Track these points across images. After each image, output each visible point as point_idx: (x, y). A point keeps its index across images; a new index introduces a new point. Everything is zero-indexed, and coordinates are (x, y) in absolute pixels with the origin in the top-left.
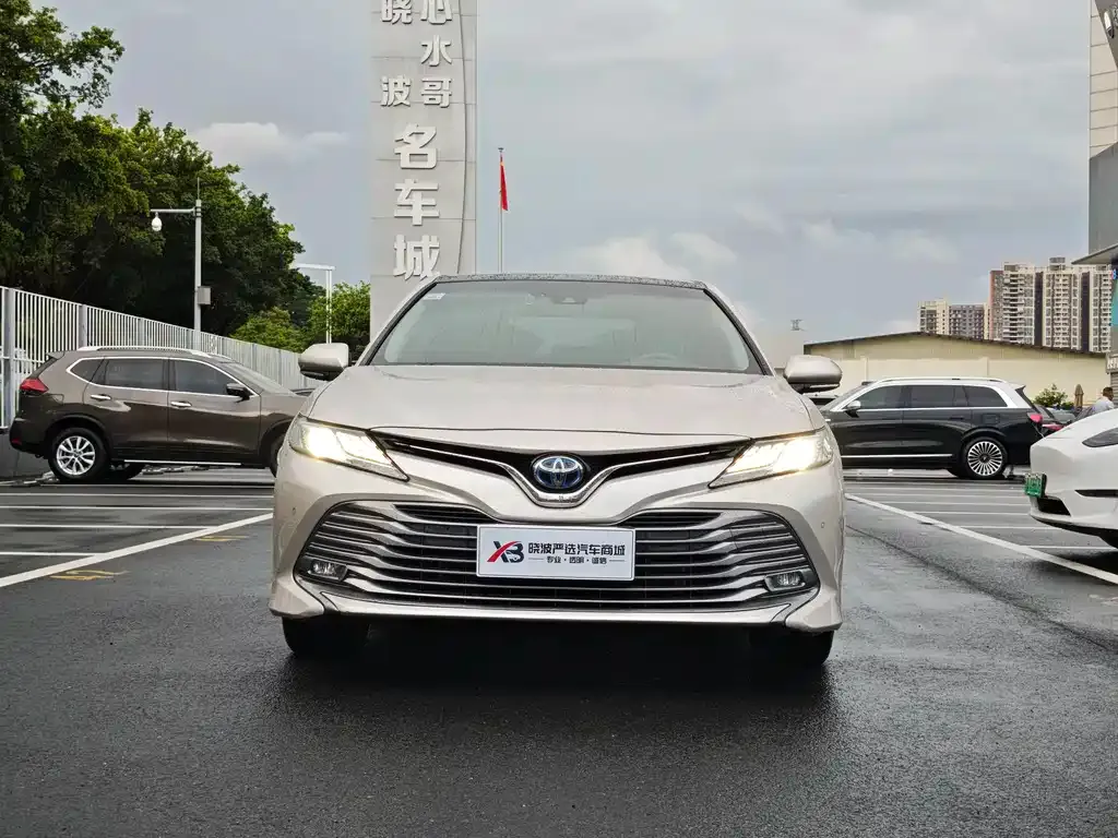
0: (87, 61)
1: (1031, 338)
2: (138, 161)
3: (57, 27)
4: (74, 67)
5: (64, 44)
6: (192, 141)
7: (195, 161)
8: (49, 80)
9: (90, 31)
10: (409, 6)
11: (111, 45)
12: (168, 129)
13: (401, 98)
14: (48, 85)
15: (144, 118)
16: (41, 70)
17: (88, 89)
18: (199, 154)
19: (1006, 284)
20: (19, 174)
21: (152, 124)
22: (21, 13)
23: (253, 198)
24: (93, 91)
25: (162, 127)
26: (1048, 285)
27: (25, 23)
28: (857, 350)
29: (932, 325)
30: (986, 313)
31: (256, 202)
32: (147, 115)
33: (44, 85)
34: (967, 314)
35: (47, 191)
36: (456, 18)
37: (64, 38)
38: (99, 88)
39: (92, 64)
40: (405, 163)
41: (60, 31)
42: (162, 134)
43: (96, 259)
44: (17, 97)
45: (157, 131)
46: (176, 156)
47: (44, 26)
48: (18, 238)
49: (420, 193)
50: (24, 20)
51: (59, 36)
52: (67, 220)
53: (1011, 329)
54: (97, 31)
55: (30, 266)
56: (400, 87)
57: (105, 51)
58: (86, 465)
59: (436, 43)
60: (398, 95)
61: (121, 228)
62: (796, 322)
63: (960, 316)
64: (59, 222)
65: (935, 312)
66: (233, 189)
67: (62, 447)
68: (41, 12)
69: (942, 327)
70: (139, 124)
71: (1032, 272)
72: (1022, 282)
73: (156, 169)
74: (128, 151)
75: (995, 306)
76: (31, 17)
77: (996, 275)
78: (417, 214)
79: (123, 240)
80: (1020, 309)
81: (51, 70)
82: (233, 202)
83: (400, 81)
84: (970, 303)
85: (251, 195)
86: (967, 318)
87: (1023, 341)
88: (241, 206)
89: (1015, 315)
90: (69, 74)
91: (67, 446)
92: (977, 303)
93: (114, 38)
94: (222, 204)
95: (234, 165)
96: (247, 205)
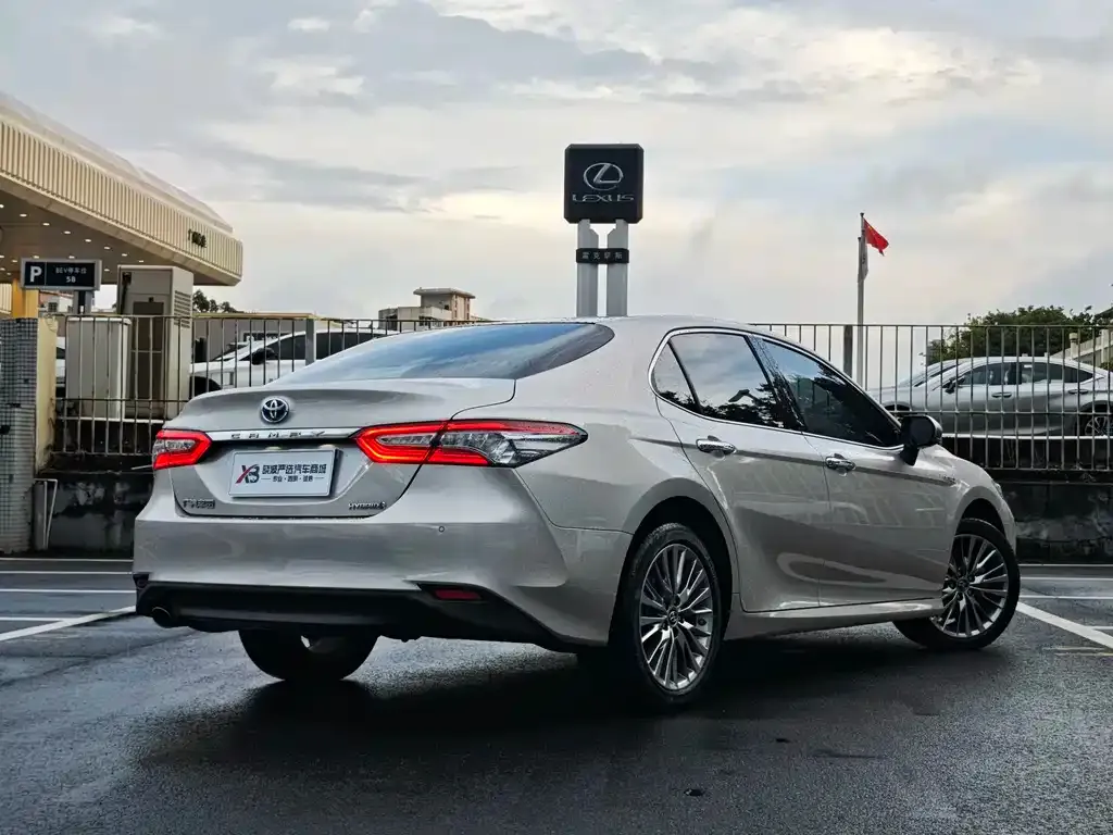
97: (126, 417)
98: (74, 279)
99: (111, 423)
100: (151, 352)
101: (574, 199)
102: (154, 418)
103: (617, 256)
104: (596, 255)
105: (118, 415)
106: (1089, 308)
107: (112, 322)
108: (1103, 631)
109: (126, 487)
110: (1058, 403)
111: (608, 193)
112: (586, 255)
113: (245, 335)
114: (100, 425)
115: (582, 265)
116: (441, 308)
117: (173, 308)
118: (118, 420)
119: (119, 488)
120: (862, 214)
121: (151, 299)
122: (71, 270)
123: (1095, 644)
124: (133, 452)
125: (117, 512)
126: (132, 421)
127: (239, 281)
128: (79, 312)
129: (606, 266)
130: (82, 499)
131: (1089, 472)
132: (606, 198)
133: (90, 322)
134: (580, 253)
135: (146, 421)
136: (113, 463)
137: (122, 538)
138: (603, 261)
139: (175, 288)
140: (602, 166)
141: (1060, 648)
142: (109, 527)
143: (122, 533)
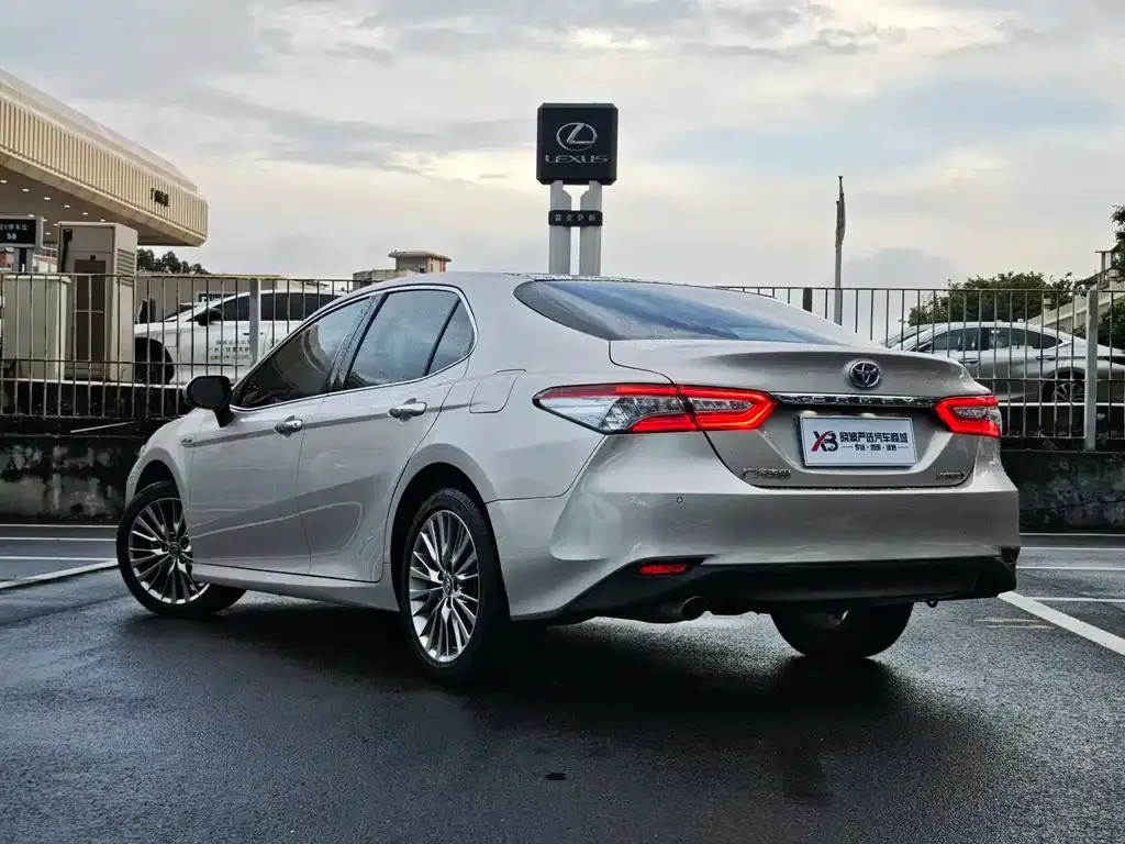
97: (66, 379)
98: (14, 236)
99: (49, 384)
100: (90, 311)
101: (547, 160)
102: (93, 380)
103: (590, 219)
104: (569, 218)
105: (57, 375)
106: (1069, 274)
107: (51, 281)
108: (1044, 603)
109: (65, 450)
110: (1021, 369)
111: (581, 153)
112: (558, 218)
113: (201, 296)
114: (38, 386)
115: (554, 228)
116: (417, 271)
117: (116, 266)
118: (56, 381)
119: (57, 452)
120: (841, 178)
121: (93, 257)
122: (11, 227)
123: (1032, 616)
124: (71, 414)
125: (56, 477)
126: (71, 382)
127: (203, 241)
128: (20, 270)
129: (578, 229)
130: (19, 463)
131: (1052, 440)
132: (580, 159)
133: (27, 280)
134: (552, 214)
135: (86, 383)
136: (51, 426)
137: (60, 503)
138: (576, 223)
139: (117, 247)
140: (575, 126)
141: (993, 620)
142: (47, 493)
143: (60, 497)
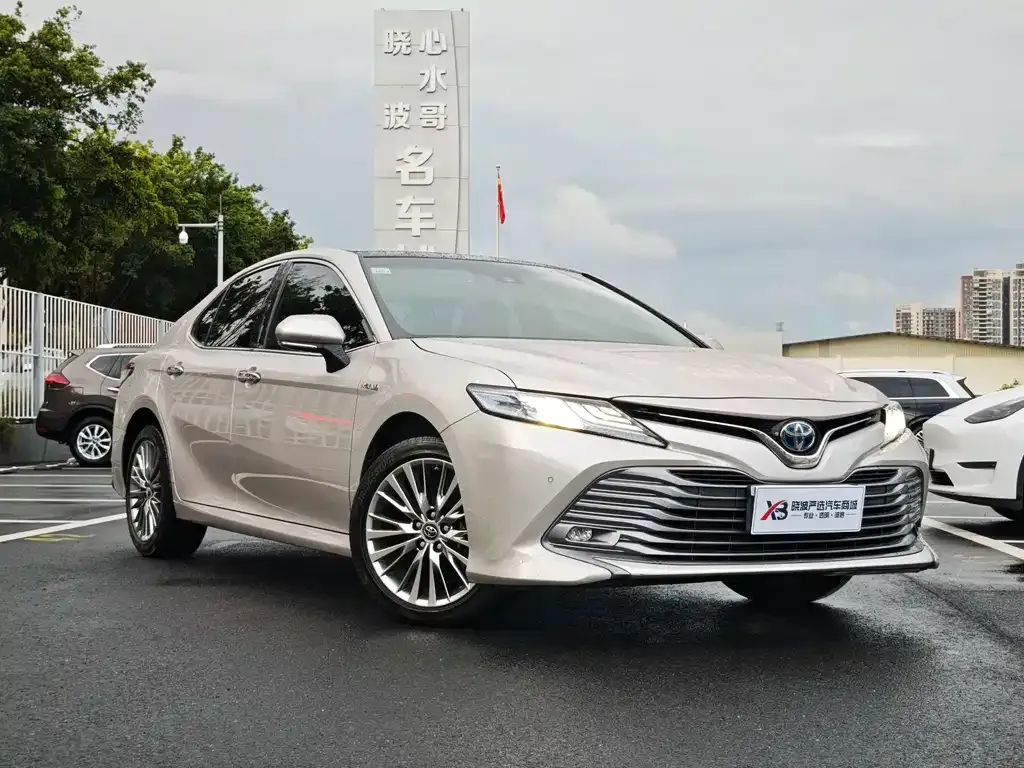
0: (123, 92)
1: (1000, 338)
2: (171, 181)
3: (96, 62)
4: (110, 97)
5: (102, 77)
6: (219, 164)
7: (223, 182)
8: (88, 109)
9: (125, 64)
10: (409, 39)
11: (143, 77)
12: (198, 153)
13: (401, 122)
14: (88, 113)
15: (177, 143)
16: (81, 101)
17: (124, 117)
18: (225, 175)
19: (976, 289)
20: (61, 193)
21: (184, 149)
22: (64, 50)
23: (276, 214)
24: (128, 118)
25: (193, 151)
26: (1015, 289)
27: (68, 58)
28: (832, 348)
29: (907, 326)
30: (957, 315)
31: (279, 218)
32: (179, 140)
33: (84, 114)
34: (940, 315)
35: (86, 208)
36: (451, 49)
37: (102, 72)
38: (133, 116)
39: (126, 95)
40: (405, 179)
41: (97, 66)
42: (193, 157)
43: (132, 270)
44: (59, 125)
45: (189, 155)
46: (205, 177)
47: (83, 61)
48: (61, 252)
49: (418, 208)
50: (67, 56)
51: (96, 70)
52: (106, 234)
53: (981, 330)
54: (131, 65)
55: (74, 276)
56: (401, 112)
57: (138, 83)
58: (103, 450)
59: (432, 72)
60: (398, 119)
61: (155, 241)
62: (781, 324)
63: (932, 318)
64: (100, 236)
65: (909, 315)
66: (257, 206)
67: (82, 434)
68: (82, 48)
69: (917, 328)
70: (173, 149)
71: (1001, 278)
72: (991, 286)
73: (187, 189)
74: (162, 173)
75: (965, 308)
76: (73, 54)
77: (966, 279)
78: (416, 226)
79: (157, 252)
80: (989, 311)
81: (89, 100)
82: (256, 218)
83: (401, 106)
84: (943, 307)
85: (274, 211)
86: (940, 320)
87: (992, 341)
88: (264, 222)
89: (985, 317)
90: (106, 104)
91: (87, 434)
92: (949, 306)
93: (146, 71)
94: (246, 220)
95: (257, 185)
96: (270, 221)
